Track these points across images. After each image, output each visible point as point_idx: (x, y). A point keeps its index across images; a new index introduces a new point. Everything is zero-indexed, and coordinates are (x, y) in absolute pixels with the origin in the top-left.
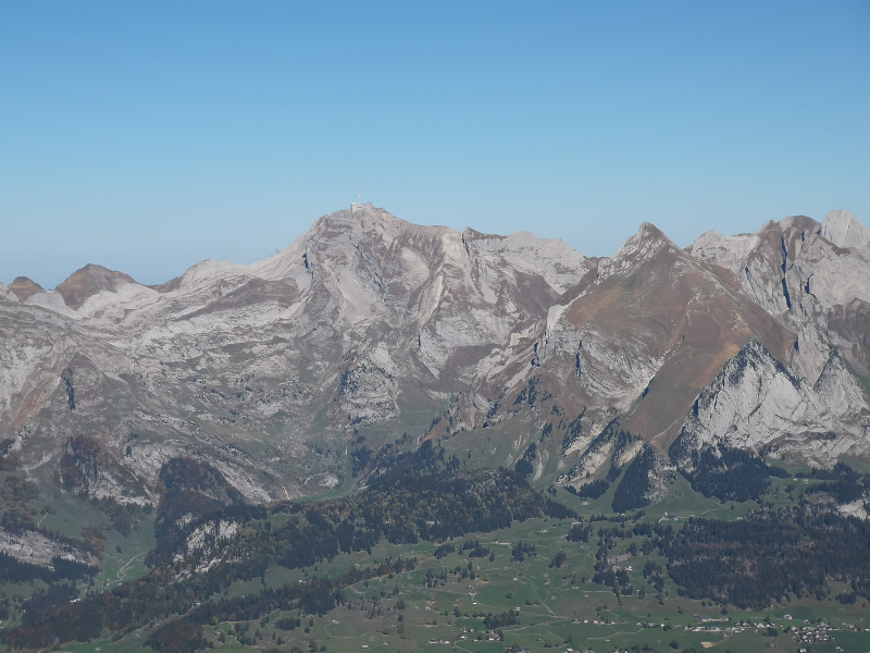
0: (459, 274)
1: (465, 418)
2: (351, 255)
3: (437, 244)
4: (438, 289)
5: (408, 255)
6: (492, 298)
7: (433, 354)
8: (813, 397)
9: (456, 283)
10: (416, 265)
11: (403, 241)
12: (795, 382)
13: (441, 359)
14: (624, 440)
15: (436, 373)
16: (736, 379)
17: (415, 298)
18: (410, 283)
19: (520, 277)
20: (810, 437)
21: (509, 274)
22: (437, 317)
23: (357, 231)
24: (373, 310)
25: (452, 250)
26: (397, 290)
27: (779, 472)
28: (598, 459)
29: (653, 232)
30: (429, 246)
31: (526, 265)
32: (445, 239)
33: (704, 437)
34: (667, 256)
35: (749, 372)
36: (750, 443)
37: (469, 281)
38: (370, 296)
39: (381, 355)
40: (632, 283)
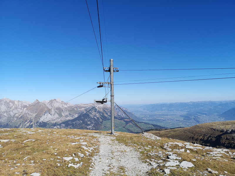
0: (17, 105)
1: (13, 121)
2: (3, 103)
3: (14, 102)
4: (14, 107)
5: (10, 103)
6: (20, 108)
7: (12, 114)
8: (53, 116)
9: (16, 106)
10: (11, 104)
11: (10, 102)
12: (51, 115)
13: (13, 114)
14: (31, 122)
15: (12, 116)
16: (44, 115)
17: (11, 108)
18: (10, 106)
19: (24, 105)
20: (52, 120)
21: (22, 105)
22: (13, 110)
23: (4, 101)
24: (5, 109)
25: (16, 103)
26: (8, 107)
27: (48, 124)
28: (28, 124)
29: (37, 100)
30: (13, 102)
31: (25, 104)
32: (15, 101)
33: (40, 121)
34: (39, 103)
35: (46, 114)
36: (46, 121)
37: (18, 106)
38: (5, 108)
39: (5, 114)
40: (34, 105)
